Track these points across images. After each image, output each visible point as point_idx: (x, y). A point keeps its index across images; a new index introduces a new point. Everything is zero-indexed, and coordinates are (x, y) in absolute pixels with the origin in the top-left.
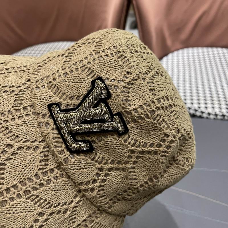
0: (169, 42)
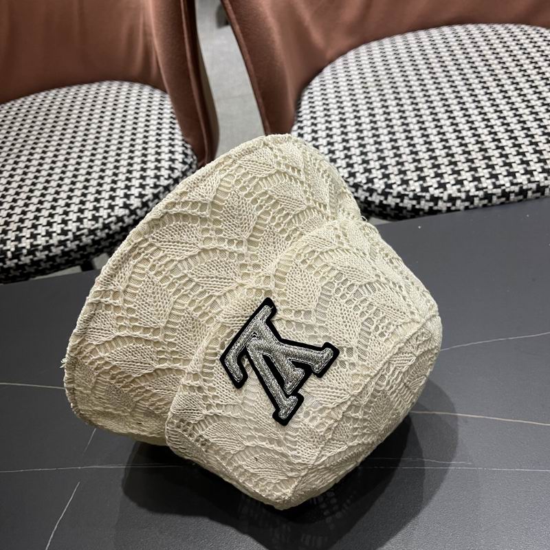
0: (317, 37)
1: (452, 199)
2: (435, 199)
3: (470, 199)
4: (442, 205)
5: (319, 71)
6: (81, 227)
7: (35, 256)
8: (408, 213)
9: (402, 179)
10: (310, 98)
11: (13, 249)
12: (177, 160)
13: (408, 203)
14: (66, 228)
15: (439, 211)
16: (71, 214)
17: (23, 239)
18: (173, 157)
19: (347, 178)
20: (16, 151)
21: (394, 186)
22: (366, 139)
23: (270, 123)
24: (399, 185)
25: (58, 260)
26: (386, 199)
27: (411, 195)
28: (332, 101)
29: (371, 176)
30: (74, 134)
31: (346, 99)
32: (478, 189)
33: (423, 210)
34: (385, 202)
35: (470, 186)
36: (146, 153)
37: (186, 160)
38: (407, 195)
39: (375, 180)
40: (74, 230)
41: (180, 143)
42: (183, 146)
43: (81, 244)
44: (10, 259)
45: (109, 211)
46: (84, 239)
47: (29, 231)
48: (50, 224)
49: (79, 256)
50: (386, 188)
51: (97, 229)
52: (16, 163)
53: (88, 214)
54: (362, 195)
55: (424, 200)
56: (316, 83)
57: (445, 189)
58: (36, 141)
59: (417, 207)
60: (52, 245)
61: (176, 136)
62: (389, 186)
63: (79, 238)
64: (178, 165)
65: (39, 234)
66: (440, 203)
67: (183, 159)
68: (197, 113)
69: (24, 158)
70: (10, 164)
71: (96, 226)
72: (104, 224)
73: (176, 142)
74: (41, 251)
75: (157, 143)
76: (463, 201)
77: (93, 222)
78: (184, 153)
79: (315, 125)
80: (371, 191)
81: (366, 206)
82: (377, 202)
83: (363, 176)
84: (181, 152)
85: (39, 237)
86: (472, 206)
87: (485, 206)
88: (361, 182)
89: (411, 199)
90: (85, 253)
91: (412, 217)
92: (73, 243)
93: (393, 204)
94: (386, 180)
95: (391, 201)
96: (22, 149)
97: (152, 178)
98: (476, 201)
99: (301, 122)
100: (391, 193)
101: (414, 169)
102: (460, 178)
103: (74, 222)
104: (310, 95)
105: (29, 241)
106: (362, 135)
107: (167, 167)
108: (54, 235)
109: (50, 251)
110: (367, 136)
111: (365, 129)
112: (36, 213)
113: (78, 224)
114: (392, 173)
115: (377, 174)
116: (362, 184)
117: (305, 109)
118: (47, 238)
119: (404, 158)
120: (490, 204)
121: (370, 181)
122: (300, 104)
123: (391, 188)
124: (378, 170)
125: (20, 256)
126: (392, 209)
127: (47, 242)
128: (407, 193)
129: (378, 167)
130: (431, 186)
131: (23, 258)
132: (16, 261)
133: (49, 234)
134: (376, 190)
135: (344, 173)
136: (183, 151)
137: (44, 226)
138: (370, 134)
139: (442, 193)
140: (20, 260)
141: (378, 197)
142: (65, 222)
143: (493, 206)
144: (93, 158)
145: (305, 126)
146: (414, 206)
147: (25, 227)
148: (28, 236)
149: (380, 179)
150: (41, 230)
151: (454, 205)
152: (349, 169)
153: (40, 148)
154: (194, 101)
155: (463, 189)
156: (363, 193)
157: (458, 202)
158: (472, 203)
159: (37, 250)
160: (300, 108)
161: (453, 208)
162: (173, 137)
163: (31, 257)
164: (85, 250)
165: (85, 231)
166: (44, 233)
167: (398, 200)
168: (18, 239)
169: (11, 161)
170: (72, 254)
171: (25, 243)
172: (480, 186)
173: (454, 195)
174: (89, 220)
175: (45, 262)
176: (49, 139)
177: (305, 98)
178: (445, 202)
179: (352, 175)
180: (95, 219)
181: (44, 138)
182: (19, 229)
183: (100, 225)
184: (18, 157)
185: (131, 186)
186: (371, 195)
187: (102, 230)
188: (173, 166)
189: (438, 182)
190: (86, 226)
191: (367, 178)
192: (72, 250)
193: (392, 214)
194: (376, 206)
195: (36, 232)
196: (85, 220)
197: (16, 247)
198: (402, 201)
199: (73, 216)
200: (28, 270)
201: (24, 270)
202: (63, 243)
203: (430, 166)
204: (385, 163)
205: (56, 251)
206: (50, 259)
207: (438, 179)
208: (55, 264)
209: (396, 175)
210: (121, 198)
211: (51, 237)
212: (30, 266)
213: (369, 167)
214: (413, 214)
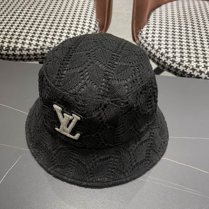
2: (201, 72)
4: (203, 76)
5: (159, 6)
6: (45, 45)
7: (22, 52)
8: (187, 75)
9: (189, 60)
11: (13, 47)
12: (92, 27)
13: (188, 71)
14: (38, 44)
15: (201, 78)
16: (41, 38)
17: (19, 43)
18: (90, 25)
19: (165, 53)
20: (23, 5)
21: (185, 62)
22: (176, 39)
23: (136, 21)
24: (187, 62)
25: (31, 57)
26: (179, 66)
27: (191, 67)
28: (164, 19)
29: (175, 55)
30: (49, 5)
31: (170, 20)
33: (194, 75)
34: (178, 68)
36: (79, 21)
37: (95, 28)
38: (189, 67)
39: (177, 57)
40: (41, 45)
41: (95, 20)
42: (96, 22)
43: (43, 52)
44: (11, 51)
45: (58, 41)
46: (45, 50)
47: (22, 40)
48: (31, 40)
49: (41, 57)
50: (180, 62)
52: (22, 10)
53: (49, 40)
54: (169, 62)
55: (196, 71)
56: (158, 10)
57: (207, 69)
58: (33, 4)
59: (192, 73)
60: (31, 49)
61: (93, 17)
62: (183, 61)
63: (42, 49)
64: (92, 30)
65: (26, 43)
66: (203, 74)
67: (94, 27)
68: (105, 9)
69: (26, 9)
70: (19, 10)
71: (51, 46)
72: (55, 46)
73: (93, 19)
74: (25, 51)
75: (85, 18)
77: (50, 44)
79: (155, 27)
80: (174, 61)
81: (169, 67)
82: (175, 67)
83: (172, 54)
84: (94, 24)
88: (170, 57)
89: (190, 69)
90: (44, 57)
91: (188, 77)
92: (40, 51)
93: (182, 70)
94: (181, 58)
95: (181, 68)
96: (26, 5)
97: (79, 32)
99: (149, 25)
100: (182, 65)
101: (195, 57)
103: (42, 42)
104: (154, 15)
105: (21, 45)
106: (174, 37)
107: (87, 29)
108: (32, 45)
109: (29, 52)
110: (177, 38)
111: (176, 35)
112: (26, 34)
113: (44, 43)
114: (185, 56)
115: (178, 55)
116: (170, 58)
117: (151, 20)
118: (29, 46)
119: (191, 51)
121: (174, 57)
122: (149, 17)
123: (183, 62)
124: (179, 53)
125: (16, 50)
126: (180, 72)
127: (29, 47)
128: (189, 66)
129: (179, 52)
130: (201, 66)
131: (16, 52)
132: (13, 52)
134: (176, 62)
135: (164, 51)
136: (95, 24)
137: (28, 40)
138: (178, 37)
139: (205, 70)
140: (15, 52)
141: (176, 65)
142: (38, 41)
144: (56, 17)
146: (191, 73)
147: (21, 38)
148: (21, 42)
149: (179, 57)
150: (27, 42)
152: (166, 50)
153: (34, 7)
154: (106, 3)
156: (170, 61)
159: (23, 50)
160: (149, 19)
162: (92, 17)
163: (20, 52)
164: (44, 55)
165: (46, 47)
166: (28, 43)
167: (185, 68)
168: (16, 43)
169: (20, 9)
170: (38, 56)
171: (19, 45)
174: (49, 43)
175: (26, 56)
176: (38, 4)
177: (152, 15)
178: (205, 74)
179: (167, 52)
180: (51, 43)
181: (36, 3)
182: (18, 39)
183: (53, 46)
184: (24, 8)
185: (70, 33)
186: (173, 63)
188: (89, 29)
189: (205, 65)
190: (47, 45)
191: (173, 55)
192: (38, 54)
193: (180, 74)
194: (174, 69)
195: (24, 42)
196: (47, 42)
197: (15, 46)
198: (186, 69)
199: (42, 39)
200: (17, 57)
201: (16, 57)
202: (35, 50)
203: (202, 57)
204: (182, 51)
205: (32, 52)
206: (28, 55)
207: (205, 64)
208: (30, 58)
209: (186, 57)
210: (65, 37)
211: (31, 46)
212: (19, 56)
213: (175, 51)
214: (189, 76)
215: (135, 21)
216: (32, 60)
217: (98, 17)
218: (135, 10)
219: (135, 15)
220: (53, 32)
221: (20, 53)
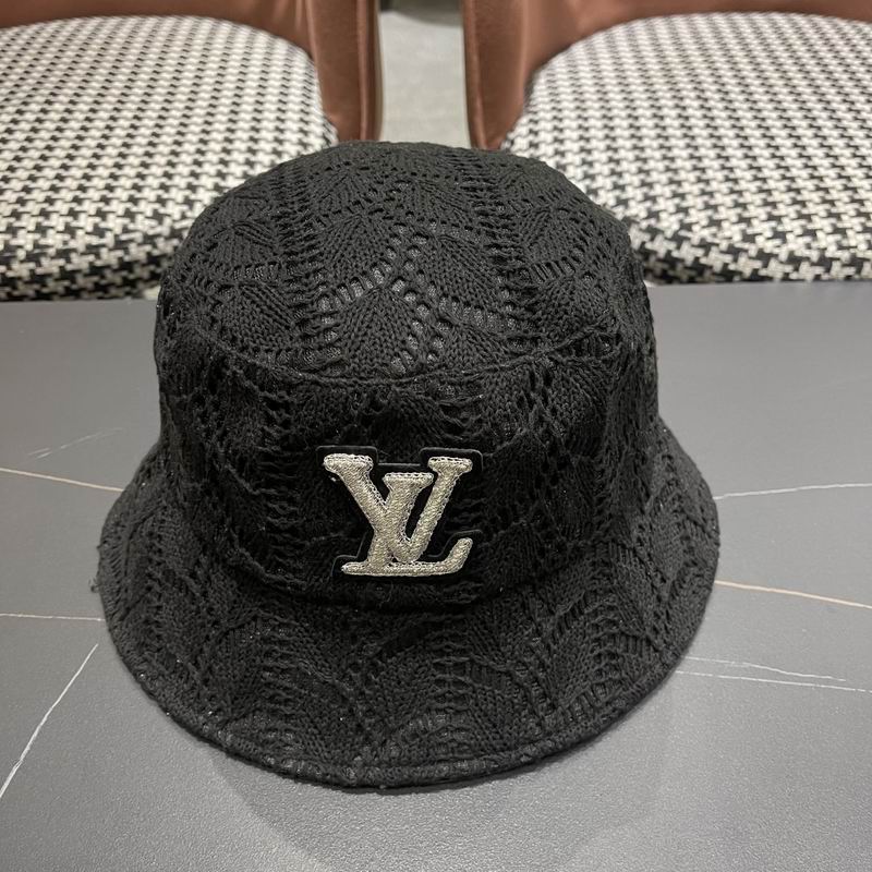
1: (795, 261)
2: (764, 257)
3: (825, 262)
4: (775, 269)
5: (563, 47)
6: (131, 226)
7: (39, 264)
9: (710, 218)
10: (549, 81)
13: (716, 260)
14: (103, 225)
15: (769, 279)
16: (114, 202)
17: (22, 232)
18: (305, 140)
19: (613, 207)
21: (695, 228)
22: (648, 150)
23: (484, 104)
24: (704, 227)
25: (81, 281)
26: (678, 248)
27: (724, 245)
29: (656, 208)
32: (841, 248)
33: (740, 273)
34: (675, 254)
35: (828, 242)
36: (258, 126)
38: (717, 245)
39: (663, 216)
40: (118, 230)
41: (320, 121)
43: (127, 258)
45: (185, 208)
46: (133, 248)
47: (34, 220)
49: (118, 279)
50: (680, 229)
51: (158, 235)
52: (20, 112)
53: (146, 208)
55: (745, 255)
56: (559, 62)
57: (785, 241)
59: (732, 267)
60: (74, 250)
61: (312, 109)
62: (688, 227)
63: (124, 246)
65: (52, 228)
66: (773, 264)
69: (35, 107)
70: (8, 113)
71: (159, 230)
72: (172, 228)
73: (313, 118)
74: (53, 258)
75: (279, 114)
76: (813, 264)
77: (154, 223)
78: (324, 137)
79: (561, 120)
80: (653, 232)
82: (662, 253)
83: (642, 206)
84: (320, 134)
85: (51, 232)
86: (825, 277)
87: (848, 278)
88: (637, 216)
89: (722, 252)
90: (132, 277)
91: (718, 282)
92: (112, 254)
93: (689, 260)
94: (681, 216)
95: (687, 253)
96: (33, 93)
98: (836, 266)
99: (535, 113)
100: (688, 239)
101: (731, 204)
102: (810, 226)
103: (118, 216)
104: (550, 78)
105: (31, 236)
106: (641, 144)
108: (80, 233)
109: (69, 261)
110: (650, 147)
111: (647, 136)
112: (50, 193)
113: (126, 221)
114: (694, 207)
115: (666, 205)
116: (638, 220)
117: (541, 96)
118: (67, 237)
119: (714, 186)
120: (857, 277)
121: (653, 215)
122: (532, 88)
123: (690, 230)
124: (668, 199)
125: (13, 260)
126: (686, 268)
127: (65, 243)
128: (717, 241)
129: (669, 195)
130: (760, 234)
131: (16, 265)
133: (70, 230)
134: (663, 232)
135: (609, 199)
136: (324, 134)
137: (62, 215)
138: (655, 144)
139: (778, 247)
140: (9, 268)
141: (665, 243)
142: (101, 214)
143: (862, 280)
145: (541, 119)
146: (726, 265)
147: (28, 213)
148: (32, 228)
149: (671, 214)
150: (57, 222)
151: (797, 269)
152: (617, 193)
153: (66, 95)
155: (814, 245)
156: (640, 234)
157: (804, 266)
158: (828, 270)
159: (44, 254)
160: (532, 93)
161: (794, 276)
162: (307, 110)
163: (32, 265)
164: (131, 271)
165: (138, 236)
166: (61, 228)
167: (700, 252)
168: (12, 231)
169: (11, 109)
170: (108, 273)
171: (26, 239)
172: (845, 243)
173: (798, 254)
174: (147, 218)
175: (57, 280)
177: (542, 81)
178: (781, 263)
179: (622, 202)
180: (158, 217)
181: (75, 82)
182: (16, 215)
183: (164, 229)
184: (25, 104)
185: (228, 174)
186: (652, 239)
187: (168, 238)
189: (774, 229)
190: (140, 227)
191: (649, 210)
192: (108, 267)
194: (659, 260)
195: (46, 223)
196: (139, 218)
197: (6, 244)
198: (706, 254)
199: (118, 207)
200: (22, 289)
201: (15, 288)
202: (94, 251)
203: (759, 202)
204: (681, 191)
205: (80, 262)
206: (66, 275)
207: (773, 224)
208: (74, 287)
209: (700, 210)
210: (208, 190)
211: (73, 236)
212: (26, 283)
213: (652, 193)
214: (722, 279)
215: (478, 104)
216: (85, 295)
217: (330, 106)
218: (475, 58)
219: (476, 77)
220: (154, 189)
221: (32, 271)
